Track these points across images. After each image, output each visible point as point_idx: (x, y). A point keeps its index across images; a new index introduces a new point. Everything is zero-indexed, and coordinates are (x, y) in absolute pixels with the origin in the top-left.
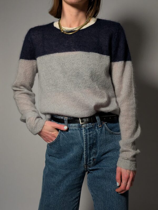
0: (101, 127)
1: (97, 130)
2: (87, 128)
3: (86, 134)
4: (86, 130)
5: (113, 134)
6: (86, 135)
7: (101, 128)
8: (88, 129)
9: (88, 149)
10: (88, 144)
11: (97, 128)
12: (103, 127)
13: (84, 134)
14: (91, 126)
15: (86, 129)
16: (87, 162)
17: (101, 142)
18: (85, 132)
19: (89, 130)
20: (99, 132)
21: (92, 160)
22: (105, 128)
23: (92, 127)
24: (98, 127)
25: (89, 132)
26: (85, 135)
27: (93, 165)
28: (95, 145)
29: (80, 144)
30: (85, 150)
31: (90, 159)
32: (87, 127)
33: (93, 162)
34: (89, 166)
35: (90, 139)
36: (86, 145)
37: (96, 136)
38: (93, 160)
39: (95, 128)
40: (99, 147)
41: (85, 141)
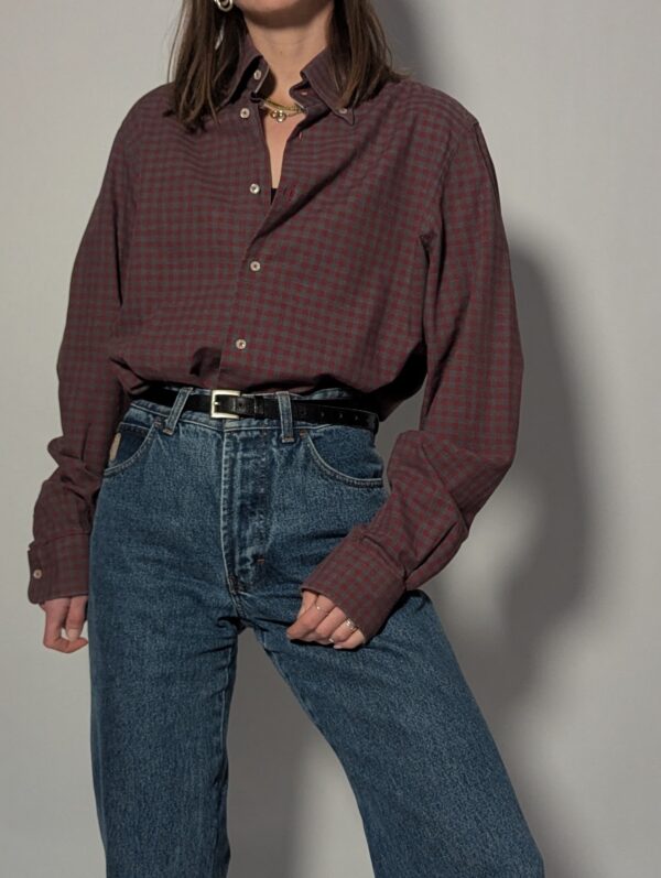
0: (292, 443)
1: (275, 450)
2: (238, 437)
3: (233, 455)
4: (235, 444)
5: (333, 478)
6: (233, 461)
7: (289, 448)
8: (244, 440)
9: (236, 515)
10: (238, 492)
11: (274, 443)
12: (298, 446)
13: (224, 457)
14: (256, 433)
15: (235, 438)
16: (232, 565)
17: (287, 495)
18: (228, 449)
19: (244, 445)
20: (280, 461)
21: (252, 560)
22: (307, 449)
23: (257, 437)
24: (279, 440)
25: (245, 450)
26: (226, 461)
27: (255, 582)
28: (263, 502)
29: (210, 488)
30: (224, 516)
31: (243, 555)
32: (238, 432)
33: (254, 568)
34: (242, 583)
35: (243, 476)
36: (226, 497)
37: (268, 471)
38: (255, 561)
39: (268, 442)
40: (275, 514)
41: (225, 482)
